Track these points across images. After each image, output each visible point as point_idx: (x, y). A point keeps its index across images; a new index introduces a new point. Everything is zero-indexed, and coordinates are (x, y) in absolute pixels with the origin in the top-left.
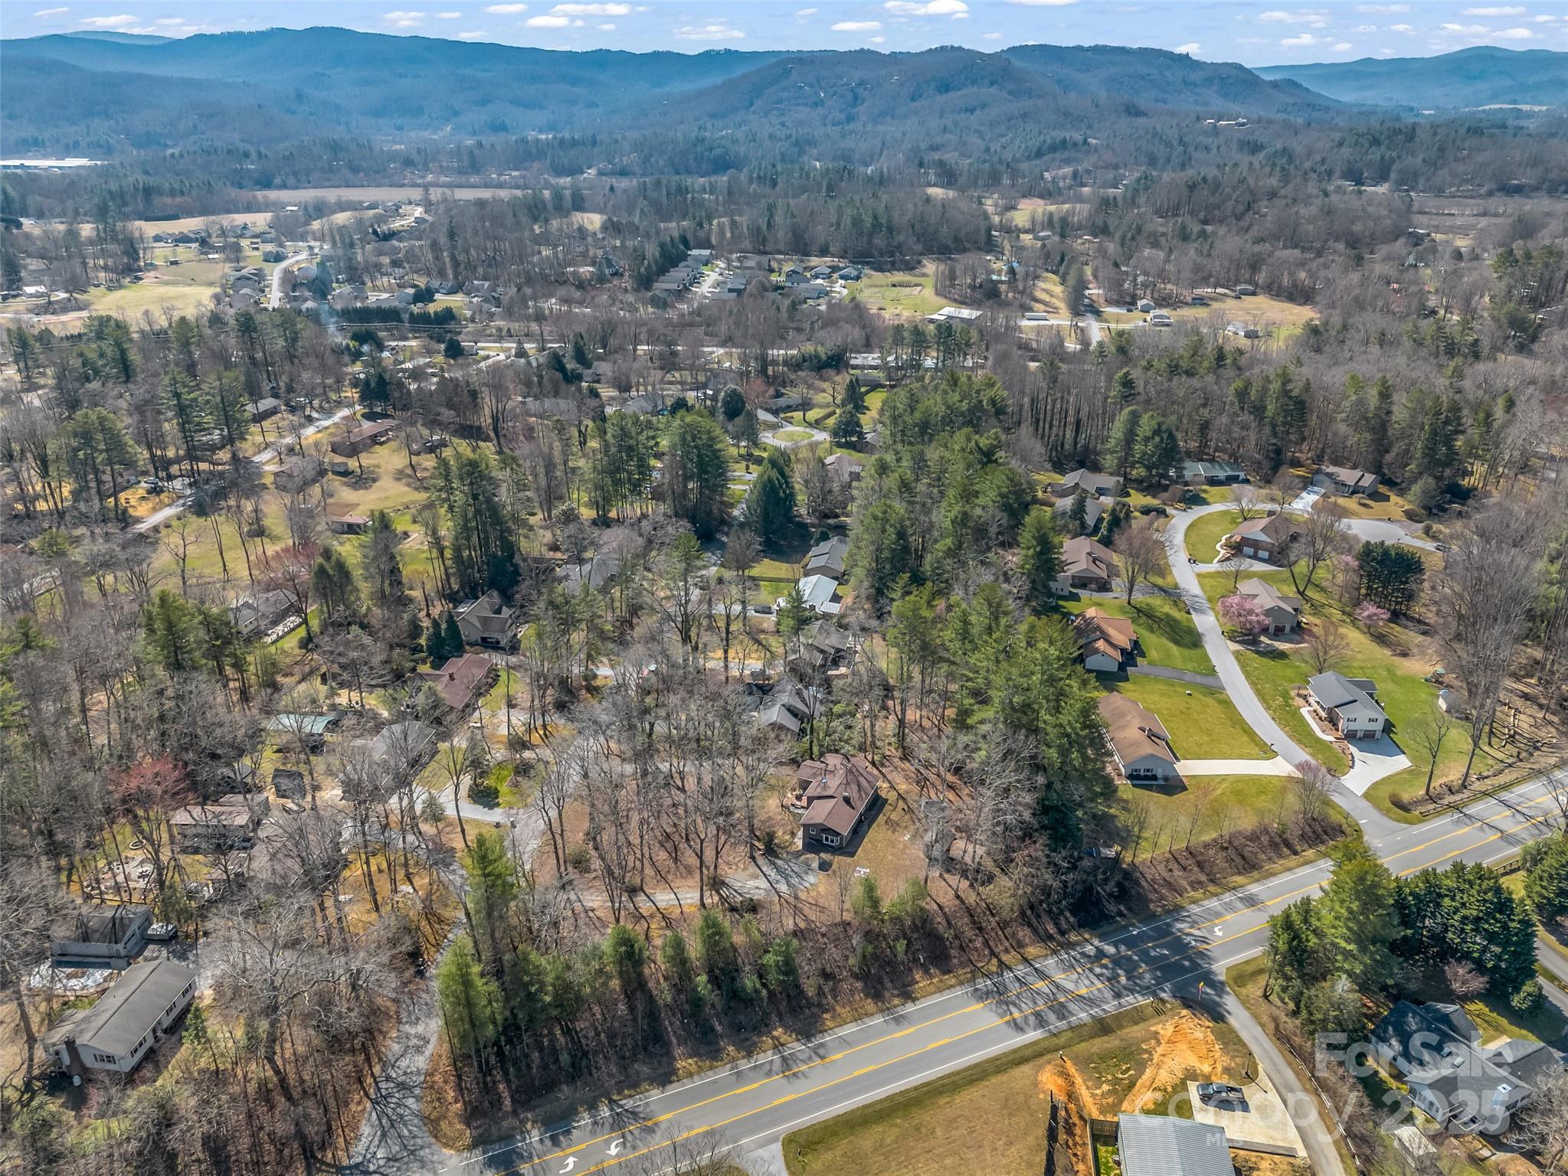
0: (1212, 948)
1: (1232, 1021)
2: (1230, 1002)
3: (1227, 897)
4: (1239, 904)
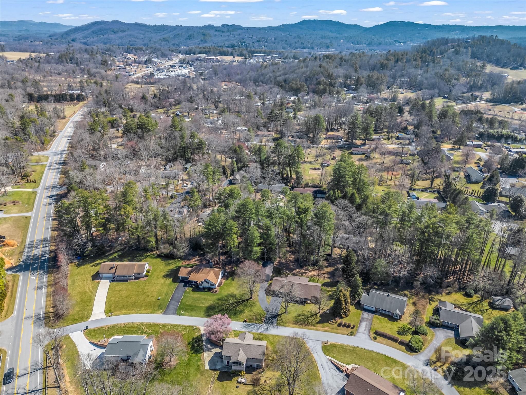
0: (29, 275)
2: (10, 273)
3: (45, 284)
4: (40, 285)
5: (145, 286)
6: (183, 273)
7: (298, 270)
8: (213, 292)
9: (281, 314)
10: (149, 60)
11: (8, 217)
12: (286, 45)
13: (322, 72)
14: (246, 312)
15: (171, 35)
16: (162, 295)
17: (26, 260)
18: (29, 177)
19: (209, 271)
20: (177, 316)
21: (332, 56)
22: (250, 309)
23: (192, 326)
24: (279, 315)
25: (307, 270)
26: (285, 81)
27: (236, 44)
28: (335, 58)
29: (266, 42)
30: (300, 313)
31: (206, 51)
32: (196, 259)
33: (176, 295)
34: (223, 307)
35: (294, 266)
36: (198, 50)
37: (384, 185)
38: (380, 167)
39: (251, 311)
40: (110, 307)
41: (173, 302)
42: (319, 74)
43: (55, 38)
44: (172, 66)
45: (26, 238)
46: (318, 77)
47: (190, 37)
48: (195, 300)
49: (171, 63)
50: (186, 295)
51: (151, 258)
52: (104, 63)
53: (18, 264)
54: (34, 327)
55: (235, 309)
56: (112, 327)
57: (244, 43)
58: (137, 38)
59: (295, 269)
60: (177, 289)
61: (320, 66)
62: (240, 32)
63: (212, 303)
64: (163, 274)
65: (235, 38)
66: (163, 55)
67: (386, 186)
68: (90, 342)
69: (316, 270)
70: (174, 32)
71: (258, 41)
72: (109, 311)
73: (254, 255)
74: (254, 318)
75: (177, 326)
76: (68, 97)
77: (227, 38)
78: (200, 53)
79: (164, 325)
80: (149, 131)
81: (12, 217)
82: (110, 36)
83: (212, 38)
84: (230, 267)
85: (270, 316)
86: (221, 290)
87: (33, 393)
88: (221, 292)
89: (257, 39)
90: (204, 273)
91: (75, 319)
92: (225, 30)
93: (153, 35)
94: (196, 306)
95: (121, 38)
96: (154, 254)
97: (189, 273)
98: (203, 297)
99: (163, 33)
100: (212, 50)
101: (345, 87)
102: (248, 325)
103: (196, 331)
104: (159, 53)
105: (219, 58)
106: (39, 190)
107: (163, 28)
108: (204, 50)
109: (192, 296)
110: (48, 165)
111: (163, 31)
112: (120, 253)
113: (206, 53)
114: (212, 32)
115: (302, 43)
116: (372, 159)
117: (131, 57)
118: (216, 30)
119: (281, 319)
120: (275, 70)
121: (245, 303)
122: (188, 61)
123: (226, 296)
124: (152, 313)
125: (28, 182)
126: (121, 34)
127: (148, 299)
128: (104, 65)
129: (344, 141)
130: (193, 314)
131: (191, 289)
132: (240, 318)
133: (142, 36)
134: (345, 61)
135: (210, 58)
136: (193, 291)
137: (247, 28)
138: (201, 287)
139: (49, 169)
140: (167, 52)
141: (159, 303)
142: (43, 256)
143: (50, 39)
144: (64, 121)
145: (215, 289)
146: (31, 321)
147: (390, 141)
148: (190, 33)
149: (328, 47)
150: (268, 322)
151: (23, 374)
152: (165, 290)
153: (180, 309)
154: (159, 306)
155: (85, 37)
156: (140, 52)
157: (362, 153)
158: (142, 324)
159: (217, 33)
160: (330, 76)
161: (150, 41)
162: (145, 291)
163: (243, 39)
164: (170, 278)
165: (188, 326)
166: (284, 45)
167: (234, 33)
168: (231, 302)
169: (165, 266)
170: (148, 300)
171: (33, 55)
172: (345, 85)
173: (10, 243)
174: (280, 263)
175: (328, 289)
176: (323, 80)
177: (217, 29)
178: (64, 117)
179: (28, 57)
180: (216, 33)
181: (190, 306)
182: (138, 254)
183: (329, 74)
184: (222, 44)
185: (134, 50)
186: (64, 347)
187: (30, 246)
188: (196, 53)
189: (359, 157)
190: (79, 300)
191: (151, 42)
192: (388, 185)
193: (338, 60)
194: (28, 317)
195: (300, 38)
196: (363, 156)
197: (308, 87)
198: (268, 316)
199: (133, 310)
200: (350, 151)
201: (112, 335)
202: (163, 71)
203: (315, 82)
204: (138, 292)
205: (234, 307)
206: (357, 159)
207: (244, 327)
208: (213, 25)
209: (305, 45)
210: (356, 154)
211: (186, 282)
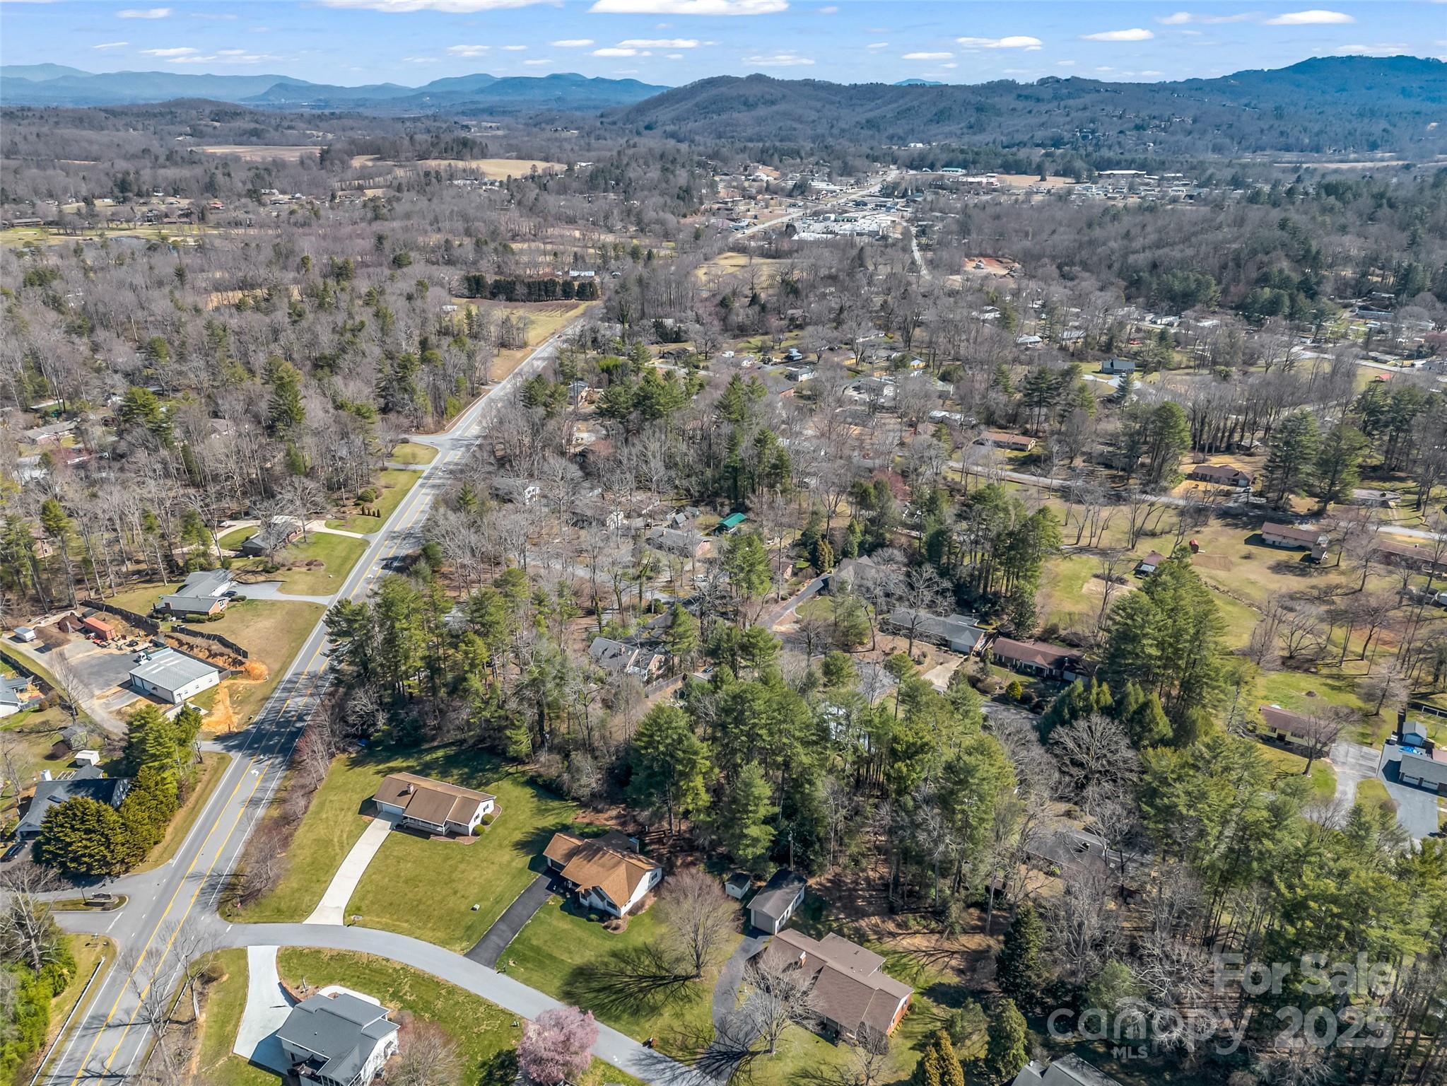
0: (251, 763)
1: (210, 743)
2: (218, 747)
3: (270, 795)
4: (259, 795)
5: (462, 861)
6: (557, 849)
7: (875, 920)
8: (606, 927)
9: (754, 1054)
10: (800, 187)
11: (281, 602)
12: (1228, 140)
13: (1283, 245)
14: (666, 1015)
15: (889, 110)
16: (488, 899)
17: (263, 722)
18: (371, 501)
19: (618, 864)
20: (491, 972)
21: (1350, 188)
22: (678, 1009)
23: (511, 1015)
24: (747, 1053)
25: (903, 925)
26: (1155, 266)
27: (1067, 136)
28: (1356, 196)
29: (1165, 130)
30: (811, 1065)
31: (965, 161)
32: (614, 813)
33: (520, 908)
34: (614, 981)
35: (870, 903)
36: (944, 157)
37: (1325, 671)
38: (1340, 602)
39: (679, 1015)
40: (363, 899)
41: (503, 927)
42: (1275, 248)
43: (611, 119)
44: (857, 204)
45: (291, 662)
46: (1266, 259)
47: (941, 117)
48: (557, 937)
49: (857, 194)
50: (542, 915)
51: (516, 782)
52: (685, 194)
53: (245, 727)
54: (194, 906)
55: (641, 996)
56: (340, 958)
57: (1093, 132)
58: (799, 119)
59: (869, 915)
60: (528, 890)
61: (1283, 225)
62: (1087, 99)
63: (593, 959)
64: (518, 836)
65: (1068, 119)
66: (847, 171)
67: (1331, 676)
68: (280, 984)
69: (932, 932)
70: (901, 102)
71: (1139, 128)
72: (354, 911)
73: (748, 846)
74: (679, 1043)
75: (478, 1001)
76: (558, 289)
77: (1044, 118)
78: (948, 164)
79: (452, 990)
80: (655, 415)
81: (288, 602)
82: (735, 115)
83: (1003, 119)
84: (690, 859)
85: (723, 1049)
86: (632, 925)
87: (113, 1081)
88: (629, 931)
89: (1138, 121)
90: (603, 866)
91: (279, 910)
92: (1047, 93)
93: (844, 112)
94: (552, 958)
95: (760, 121)
96: (524, 773)
97: (570, 855)
98: (579, 933)
99: (871, 105)
100: (983, 157)
101: (1358, 294)
102: (652, 1057)
103: (515, 1032)
104: (837, 164)
105: (995, 180)
106: (376, 539)
107: (873, 92)
108: (961, 157)
109: (555, 923)
110: (425, 474)
111: (872, 100)
112: (451, 751)
113: (964, 165)
114: (1008, 101)
115: (1282, 133)
116: (1325, 571)
117: (765, 174)
118: (1019, 96)
119: (747, 1068)
120: (1133, 232)
121: (676, 985)
122: (906, 190)
123: (636, 950)
124: (443, 943)
125: (363, 514)
126: (762, 111)
127: (452, 902)
128: (683, 199)
129: (1254, 495)
130: (535, 976)
131: (561, 900)
132: (643, 1028)
133: (813, 115)
134: (1391, 205)
135: (971, 179)
136: (562, 908)
137: (1116, 88)
138: (585, 903)
139: (422, 486)
140: (858, 163)
141: (468, 920)
142: (300, 718)
143: (598, 124)
144: (519, 354)
145: (618, 918)
146: (196, 889)
147: (1419, 514)
148: (942, 106)
149: (1374, 146)
150: (709, 1066)
151: (118, 1022)
152: (501, 885)
153: (511, 952)
154: (468, 928)
155: (676, 120)
156: (791, 161)
157: (1297, 544)
158: (405, 968)
159: (1020, 105)
160: (1309, 258)
162: (454, 876)
163: (1093, 121)
164: (528, 854)
165: (503, 1011)
166: (1219, 140)
167: (1070, 102)
168: (640, 971)
169: (532, 816)
170: (451, 905)
171: (541, 166)
172: (1361, 289)
173: (254, 669)
174: (837, 882)
175: (935, 1011)
176: (1281, 271)
177: (1022, 94)
178: (524, 345)
179: (528, 172)
180: (1015, 104)
181: (537, 950)
182: (489, 762)
183: (1308, 251)
184: (1026, 138)
185: (776, 156)
186: (225, 978)
187: (289, 686)
188: (938, 165)
189: (1282, 555)
190: (308, 860)
191: (833, 130)
192: (1339, 677)
193: (1366, 202)
194: (195, 877)
195: (1279, 116)
196: (1297, 556)
197: (1225, 292)
198: (717, 1047)
199: (407, 921)
200: (1258, 532)
201: (331, 980)
202: (826, 219)
203: (1254, 275)
204: (439, 874)
205: (641, 990)
206: (1272, 562)
207: (638, 1062)
208: (1013, 82)
209: (1291, 140)
210: (1274, 546)
211: (556, 879)
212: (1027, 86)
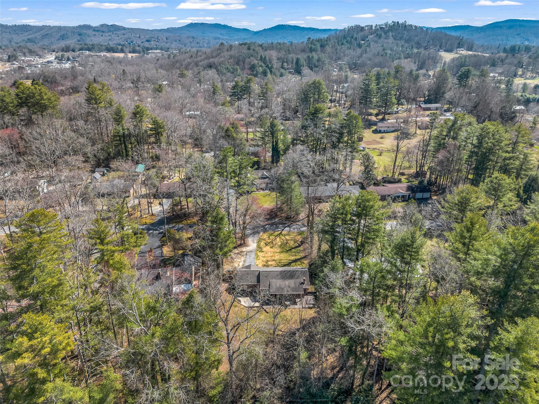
15: (38, 35)
31: (88, 48)
36: (78, 47)
44: (48, 63)
57: (132, 42)
62: (123, 32)
65: (119, 38)
66: (32, 54)
70: (41, 32)
71: (147, 41)
77: (110, 37)
78: (81, 49)
83: (91, 38)
89: (147, 39)
92: (106, 30)
93: (14, 36)
99: (27, 34)
100: (96, 47)
105: (107, 54)
108: (86, 47)
111: (27, 31)
113: (89, 50)
114: (90, 32)
115: (198, 43)
122: (68, 58)
135: (96, 54)
140: (37, 50)
148: (62, 33)
157: (393, 129)
159: (96, 33)
161: (10, 41)
163: (129, 39)
166: (178, 45)
167: (117, 32)
177: (95, 29)
180: (94, 33)
184: (106, 44)
188: (76, 50)
191: (12, 43)
202: (36, 67)
208: (90, 25)
209: (201, 45)
212: (96, 27)
